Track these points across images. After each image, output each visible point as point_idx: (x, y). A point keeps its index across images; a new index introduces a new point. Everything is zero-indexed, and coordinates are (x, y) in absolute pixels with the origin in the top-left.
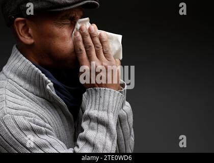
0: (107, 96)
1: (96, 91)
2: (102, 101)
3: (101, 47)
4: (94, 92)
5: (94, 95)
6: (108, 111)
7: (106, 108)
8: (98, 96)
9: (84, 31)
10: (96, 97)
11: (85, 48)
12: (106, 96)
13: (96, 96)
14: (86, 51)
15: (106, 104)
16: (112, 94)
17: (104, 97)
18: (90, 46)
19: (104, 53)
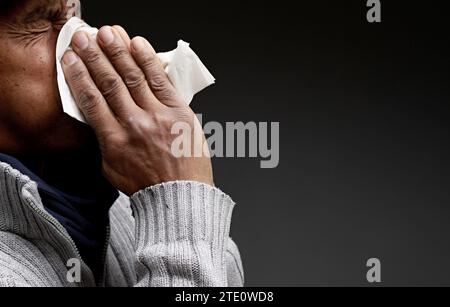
0: (183, 202)
1: (152, 194)
2: (172, 215)
3: (142, 77)
4: (148, 199)
5: (150, 207)
6: (191, 239)
7: (185, 232)
8: (160, 205)
9: (85, 46)
10: (155, 211)
11: (100, 89)
12: (179, 201)
13: (155, 207)
14: (105, 96)
15: (184, 221)
16: (196, 193)
17: (177, 206)
18: (112, 82)
19: (154, 91)
